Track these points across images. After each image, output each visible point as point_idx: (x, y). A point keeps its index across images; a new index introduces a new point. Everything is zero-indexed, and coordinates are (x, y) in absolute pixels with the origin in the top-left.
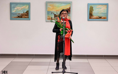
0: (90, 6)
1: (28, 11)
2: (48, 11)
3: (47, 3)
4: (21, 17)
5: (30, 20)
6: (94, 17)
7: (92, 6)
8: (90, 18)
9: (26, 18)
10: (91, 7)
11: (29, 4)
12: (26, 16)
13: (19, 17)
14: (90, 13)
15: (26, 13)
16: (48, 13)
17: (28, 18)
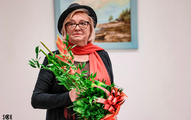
1: (127, 13)
4: (101, 38)
5: (135, 48)
12: (121, 35)
15: (122, 19)
17: (129, 40)
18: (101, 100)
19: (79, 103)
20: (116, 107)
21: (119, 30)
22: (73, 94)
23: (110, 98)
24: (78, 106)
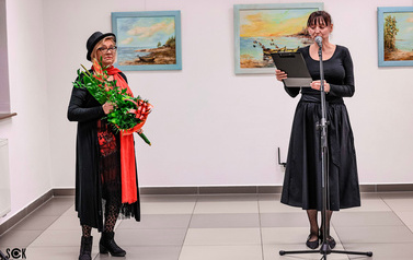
0: (386, 16)
1: (173, 40)
2: (241, 39)
3: (237, 12)
4: (152, 61)
5: (180, 69)
6: (400, 55)
7: (392, 15)
8: (386, 58)
9: (167, 62)
10: (389, 20)
11: (175, 16)
12: (167, 59)
13: (142, 60)
14: (385, 42)
15: (168, 45)
16: (244, 43)
17: (175, 62)
18: (132, 111)
19: (113, 115)
20: (145, 115)
21: (166, 54)
22: (107, 108)
23: (140, 108)
24: (112, 118)
